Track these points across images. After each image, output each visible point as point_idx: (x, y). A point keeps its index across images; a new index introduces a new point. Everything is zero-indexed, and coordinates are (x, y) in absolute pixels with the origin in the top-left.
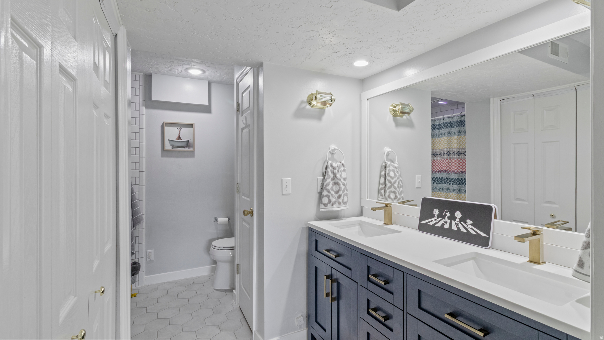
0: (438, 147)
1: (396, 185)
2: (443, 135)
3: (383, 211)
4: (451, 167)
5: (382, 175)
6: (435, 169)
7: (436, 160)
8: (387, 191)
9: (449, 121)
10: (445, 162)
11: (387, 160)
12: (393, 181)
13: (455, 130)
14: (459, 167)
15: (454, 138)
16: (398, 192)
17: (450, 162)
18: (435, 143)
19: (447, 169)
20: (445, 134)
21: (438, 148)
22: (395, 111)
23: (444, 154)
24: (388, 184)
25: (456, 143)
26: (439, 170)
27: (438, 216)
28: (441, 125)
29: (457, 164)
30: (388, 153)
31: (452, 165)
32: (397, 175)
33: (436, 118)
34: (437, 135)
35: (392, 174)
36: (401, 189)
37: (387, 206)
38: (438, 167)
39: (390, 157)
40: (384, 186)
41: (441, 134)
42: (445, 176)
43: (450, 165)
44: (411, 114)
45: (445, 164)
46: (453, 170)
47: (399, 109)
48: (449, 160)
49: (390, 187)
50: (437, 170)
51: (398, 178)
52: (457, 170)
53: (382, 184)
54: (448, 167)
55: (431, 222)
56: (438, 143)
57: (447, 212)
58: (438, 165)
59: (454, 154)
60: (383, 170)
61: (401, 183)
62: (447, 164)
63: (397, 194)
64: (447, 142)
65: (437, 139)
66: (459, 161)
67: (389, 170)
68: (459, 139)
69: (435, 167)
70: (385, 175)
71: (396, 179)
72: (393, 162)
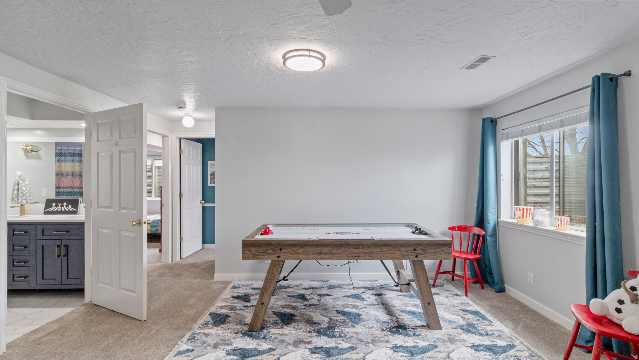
0: (64, 169)
1: (27, 195)
2: (68, 161)
3: (19, 208)
4: (75, 184)
5: (15, 190)
6: (62, 186)
7: (62, 179)
8: (19, 199)
9: (72, 152)
10: (70, 181)
11: (20, 179)
12: (24, 193)
13: (77, 159)
14: (80, 184)
15: (77, 165)
16: (29, 199)
17: (74, 181)
18: (62, 167)
19: (71, 186)
20: (69, 160)
21: (64, 171)
22: (26, 149)
23: (69, 175)
24: (21, 195)
25: (78, 168)
26: (66, 186)
27: (55, 206)
28: (66, 154)
29: (79, 182)
30: (20, 175)
31: (75, 183)
32: (28, 189)
33: (62, 148)
34: (63, 161)
35: (24, 188)
36: (31, 197)
37: (22, 205)
38: (65, 184)
39: (21, 178)
40: (17, 196)
41: (67, 161)
42: (70, 190)
43: (74, 183)
44: (39, 152)
45: (70, 182)
46: (76, 186)
47: (29, 148)
48: (73, 179)
49: (22, 196)
50: (63, 186)
51: (29, 191)
52: (79, 186)
53: (15, 195)
54: (72, 184)
55: (51, 209)
56: (64, 167)
57: (60, 204)
58: (65, 183)
59: (77, 175)
60: (16, 186)
61: (31, 194)
62: (71, 182)
63: (28, 200)
64: (72, 166)
65: (63, 164)
66: (80, 180)
67: (22, 186)
68: (80, 165)
69: (62, 184)
70: (18, 189)
71: (27, 191)
72: (24, 181)
